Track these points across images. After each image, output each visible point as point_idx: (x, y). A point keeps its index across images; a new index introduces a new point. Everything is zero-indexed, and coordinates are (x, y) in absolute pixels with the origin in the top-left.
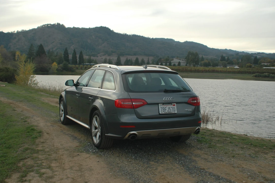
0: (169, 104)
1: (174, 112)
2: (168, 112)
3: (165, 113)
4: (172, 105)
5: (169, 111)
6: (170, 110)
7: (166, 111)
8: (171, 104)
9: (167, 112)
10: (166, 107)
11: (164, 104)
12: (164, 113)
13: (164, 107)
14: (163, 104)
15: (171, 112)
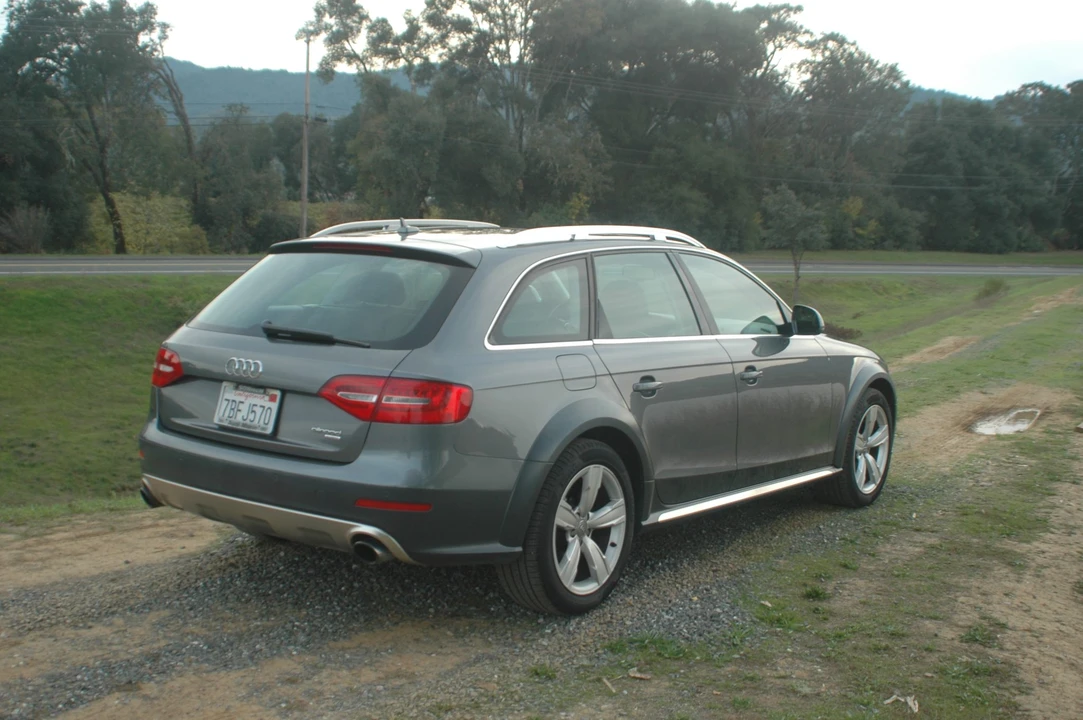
0: (256, 390)
1: (264, 429)
2: (244, 425)
3: (230, 422)
4: (267, 398)
5: (248, 422)
6: (251, 416)
7: (239, 418)
8: (262, 391)
9: (238, 424)
10: (242, 399)
11: (241, 387)
12: (226, 424)
13: (238, 399)
14: (237, 388)
15: (250, 427)
